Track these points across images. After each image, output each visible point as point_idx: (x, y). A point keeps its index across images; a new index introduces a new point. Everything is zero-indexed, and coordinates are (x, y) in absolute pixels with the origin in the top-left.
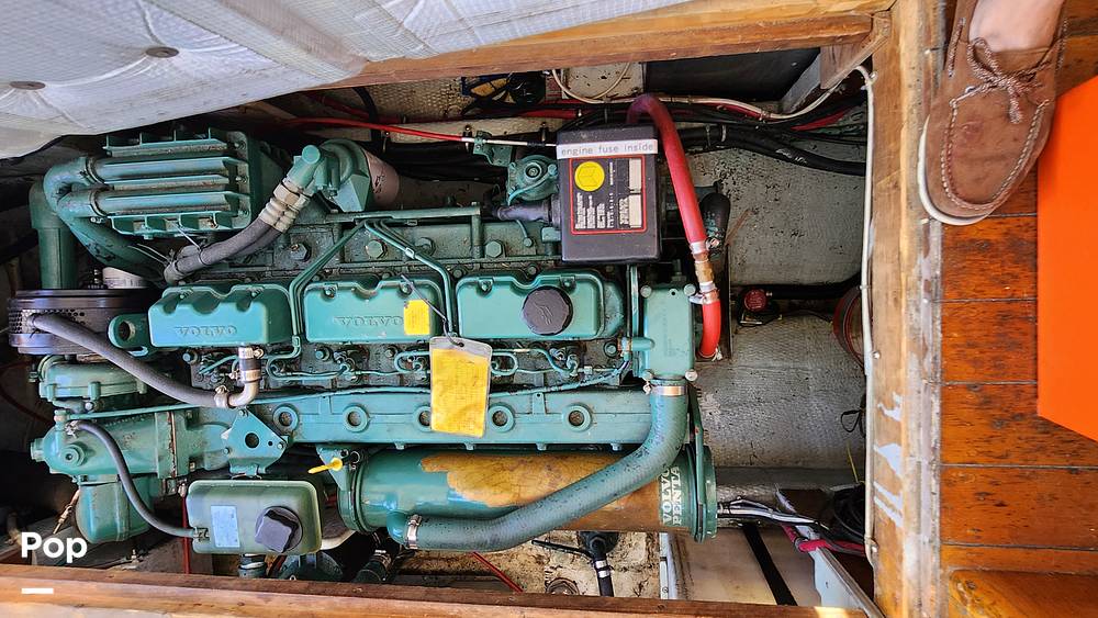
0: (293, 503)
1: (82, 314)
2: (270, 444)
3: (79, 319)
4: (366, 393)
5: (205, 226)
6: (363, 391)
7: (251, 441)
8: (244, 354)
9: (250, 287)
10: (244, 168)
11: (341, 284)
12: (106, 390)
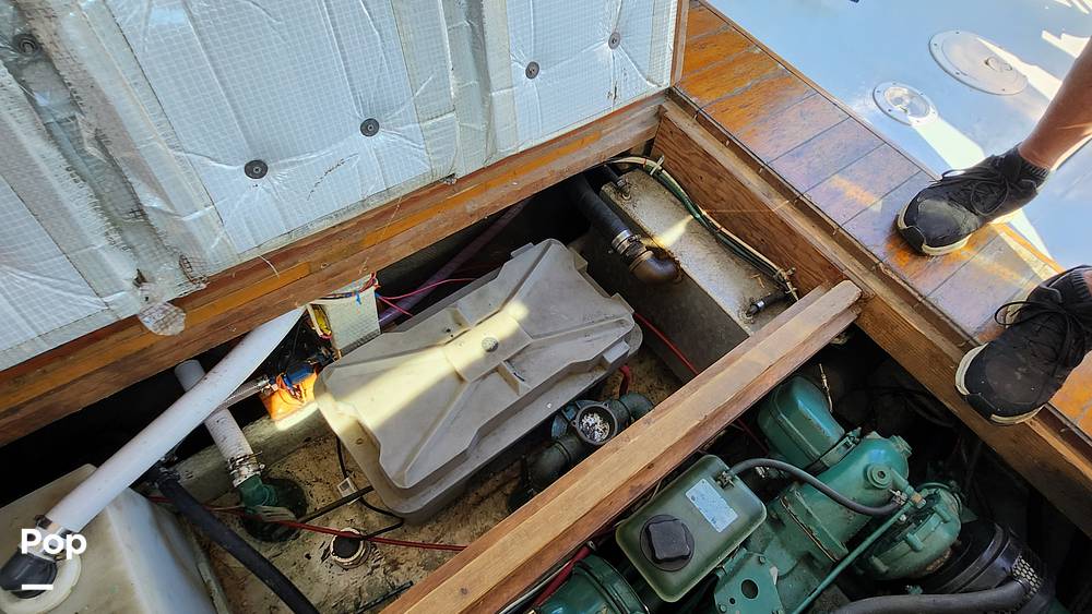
0: (676, 579)
7: (750, 590)
12: (902, 547)
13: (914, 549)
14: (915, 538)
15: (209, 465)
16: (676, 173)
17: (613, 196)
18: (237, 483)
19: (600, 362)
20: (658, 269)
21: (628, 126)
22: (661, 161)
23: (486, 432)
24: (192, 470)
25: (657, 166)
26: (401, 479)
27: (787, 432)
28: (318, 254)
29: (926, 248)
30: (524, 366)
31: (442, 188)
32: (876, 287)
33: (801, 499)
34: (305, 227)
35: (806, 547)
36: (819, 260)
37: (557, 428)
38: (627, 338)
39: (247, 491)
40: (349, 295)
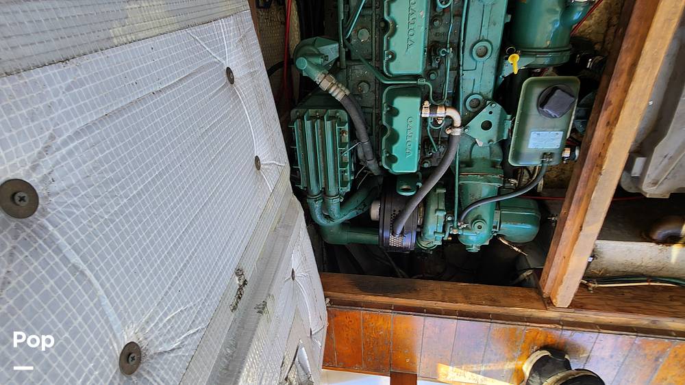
0: (537, 91)
1: (395, 211)
2: (491, 113)
3: (397, 213)
4: (464, 41)
5: (346, 137)
6: (462, 43)
7: (487, 126)
8: (426, 113)
9: (384, 113)
10: (311, 112)
11: (385, 48)
13: (437, 210)
14: (442, 214)
19: (643, 152)
20: (667, 230)
29: (547, 353)
32: (550, 314)
33: (497, 184)
35: (476, 167)
38: (639, 179)
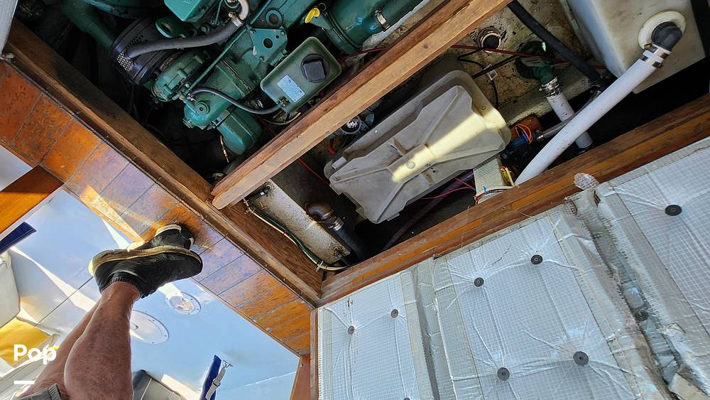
0: (311, 50)
1: (142, 36)
2: (277, 37)
3: (143, 39)
7: (268, 44)
12: (187, 71)
13: (182, 70)
14: (182, 76)
15: (572, 88)
16: (310, 263)
17: (344, 248)
18: (555, 80)
19: (349, 157)
20: (318, 209)
21: (338, 287)
22: (318, 268)
23: (411, 117)
24: (582, 85)
25: (320, 266)
26: (460, 90)
27: (248, 127)
28: (507, 214)
29: (179, 228)
30: (391, 154)
31: (440, 252)
32: (205, 206)
33: (241, 92)
34: (513, 230)
35: (239, 66)
36: (234, 219)
37: (371, 119)
38: (333, 171)
39: (549, 75)
40: (490, 192)
